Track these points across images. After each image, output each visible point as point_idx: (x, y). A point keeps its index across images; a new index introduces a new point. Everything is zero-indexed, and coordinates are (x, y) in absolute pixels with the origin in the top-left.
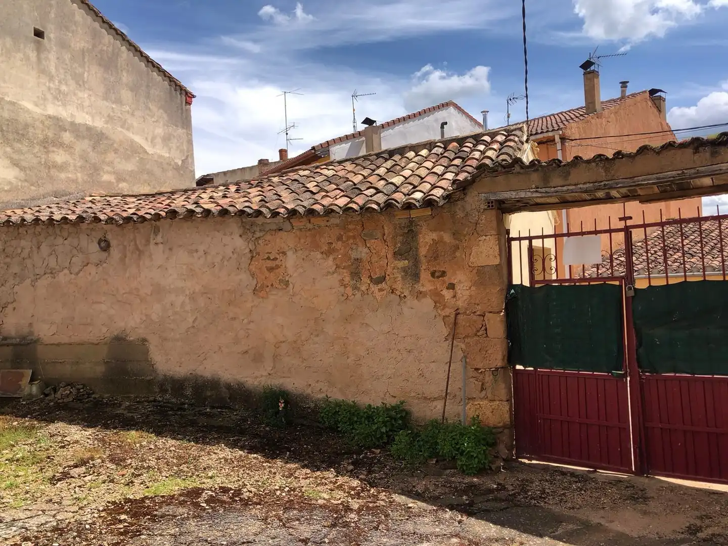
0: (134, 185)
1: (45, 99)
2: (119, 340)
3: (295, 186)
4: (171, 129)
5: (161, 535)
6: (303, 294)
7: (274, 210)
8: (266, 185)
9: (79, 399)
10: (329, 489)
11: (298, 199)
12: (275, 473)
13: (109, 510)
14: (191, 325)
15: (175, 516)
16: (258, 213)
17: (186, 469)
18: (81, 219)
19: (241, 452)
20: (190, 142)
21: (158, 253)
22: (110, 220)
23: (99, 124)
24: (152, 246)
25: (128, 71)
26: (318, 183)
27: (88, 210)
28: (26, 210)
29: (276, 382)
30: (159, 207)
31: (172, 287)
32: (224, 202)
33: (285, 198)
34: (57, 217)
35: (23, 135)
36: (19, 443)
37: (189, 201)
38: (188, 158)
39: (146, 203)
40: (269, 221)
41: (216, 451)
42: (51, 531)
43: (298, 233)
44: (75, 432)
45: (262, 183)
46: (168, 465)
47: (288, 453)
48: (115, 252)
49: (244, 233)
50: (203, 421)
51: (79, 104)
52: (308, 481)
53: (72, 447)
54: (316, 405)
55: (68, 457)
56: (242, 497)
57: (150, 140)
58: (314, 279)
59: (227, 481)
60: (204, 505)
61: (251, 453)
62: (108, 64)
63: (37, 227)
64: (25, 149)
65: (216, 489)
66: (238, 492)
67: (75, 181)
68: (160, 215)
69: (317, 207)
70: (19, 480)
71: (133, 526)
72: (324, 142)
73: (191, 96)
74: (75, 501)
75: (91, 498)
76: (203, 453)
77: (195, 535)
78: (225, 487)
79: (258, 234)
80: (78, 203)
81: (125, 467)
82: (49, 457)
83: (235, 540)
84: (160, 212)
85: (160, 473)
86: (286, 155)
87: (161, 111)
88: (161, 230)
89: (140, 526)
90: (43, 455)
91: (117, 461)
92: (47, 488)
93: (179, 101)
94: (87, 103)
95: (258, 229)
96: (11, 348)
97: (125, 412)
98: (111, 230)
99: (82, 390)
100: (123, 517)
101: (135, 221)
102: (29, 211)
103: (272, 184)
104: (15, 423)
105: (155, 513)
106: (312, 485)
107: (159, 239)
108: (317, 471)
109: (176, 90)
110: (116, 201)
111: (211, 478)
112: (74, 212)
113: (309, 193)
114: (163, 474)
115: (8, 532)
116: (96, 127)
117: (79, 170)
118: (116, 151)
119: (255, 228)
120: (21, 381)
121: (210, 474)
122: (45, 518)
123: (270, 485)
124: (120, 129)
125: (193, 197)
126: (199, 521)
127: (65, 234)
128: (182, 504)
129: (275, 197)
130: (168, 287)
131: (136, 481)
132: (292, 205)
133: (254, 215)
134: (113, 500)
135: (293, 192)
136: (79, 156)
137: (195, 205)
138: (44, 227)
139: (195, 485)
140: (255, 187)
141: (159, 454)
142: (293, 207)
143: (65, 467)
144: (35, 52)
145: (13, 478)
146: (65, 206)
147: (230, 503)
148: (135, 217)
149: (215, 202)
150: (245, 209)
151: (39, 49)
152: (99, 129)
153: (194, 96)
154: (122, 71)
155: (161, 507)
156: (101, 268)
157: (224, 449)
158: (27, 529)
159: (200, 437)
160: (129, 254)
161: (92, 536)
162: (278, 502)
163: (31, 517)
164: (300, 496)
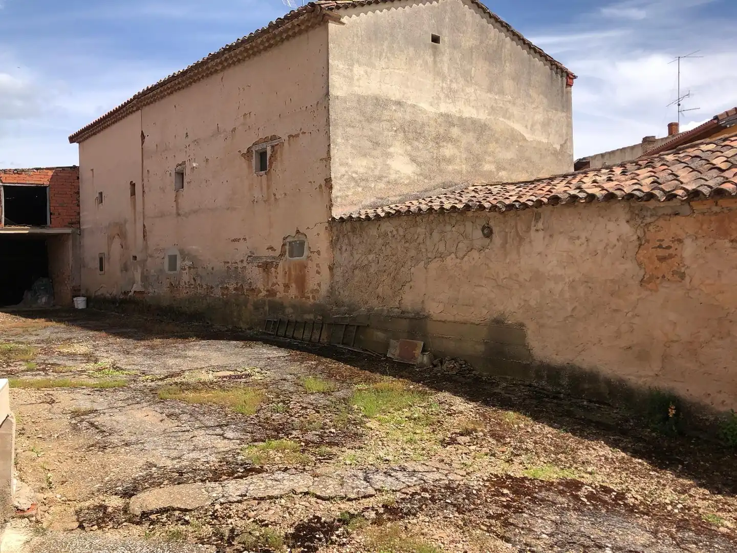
0: (512, 174)
1: (439, 98)
2: (498, 322)
3: (696, 163)
4: (550, 114)
5: (542, 518)
6: (703, 288)
7: (669, 192)
8: (658, 164)
9: (461, 373)
10: (734, 518)
11: (701, 178)
12: (664, 485)
13: (492, 481)
14: (570, 314)
15: (555, 504)
16: (650, 196)
17: (563, 459)
18: (467, 207)
19: (623, 454)
20: (569, 125)
21: (537, 239)
22: (494, 208)
23: (482, 116)
24: (533, 233)
25: (511, 60)
26: (728, 158)
27: (472, 199)
28: (421, 200)
29: (664, 384)
30: (540, 194)
31: (551, 273)
32: (609, 186)
33: (683, 177)
34: (447, 206)
35: (420, 133)
36: (415, 404)
37: (571, 186)
38: (567, 141)
39: (526, 190)
40: (662, 205)
41: (595, 447)
42: (445, 488)
43: (700, 217)
44: (459, 404)
45: (652, 162)
46: (545, 451)
47: (680, 466)
48: (497, 239)
49: (632, 219)
50: (580, 413)
51: (466, 99)
52: (706, 503)
53: (457, 417)
54: (716, 419)
55: (455, 425)
56: (626, 501)
57: (529, 127)
58: (719, 271)
59: (608, 481)
60: (585, 500)
61: (635, 457)
62: (493, 57)
63: (431, 216)
64: (421, 146)
65: (596, 486)
66: (621, 496)
67: (460, 172)
68: (542, 201)
69: (728, 186)
70: (417, 437)
71: (514, 502)
72: (731, 109)
73: (572, 77)
74: (462, 466)
75: (476, 466)
76: (581, 446)
77: (577, 528)
78: (606, 487)
79: (648, 220)
80: (463, 193)
81: (504, 444)
82: (439, 422)
83: (621, 545)
84: (542, 199)
85: (538, 457)
86: (677, 130)
87: (541, 96)
88: (542, 216)
89: (522, 503)
90: (434, 418)
91: (499, 438)
92: (438, 448)
93: (560, 85)
94: (472, 98)
95: (649, 213)
96: (408, 320)
97: (503, 392)
98: (495, 217)
99: (464, 366)
100: (506, 491)
101: (517, 208)
102: (423, 202)
103: (665, 163)
104: (411, 387)
105: (535, 495)
106: (712, 509)
107: (540, 225)
108: (718, 494)
109: (557, 73)
110: (497, 189)
111: (591, 473)
112: (461, 201)
113: (716, 170)
114: (541, 459)
115: (410, 480)
116: (480, 120)
117: (464, 161)
118: (497, 141)
119: (645, 213)
120: (415, 350)
121: (589, 470)
122: (439, 475)
123: (659, 497)
124: (501, 119)
125: (575, 182)
126: (580, 515)
127: (454, 222)
128: (562, 493)
129: (671, 177)
130: (547, 274)
131: (515, 460)
132: (694, 185)
133: (645, 198)
134: (496, 473)
135: (694, 170)
136: (465, 148)
137: (578, 191)
138: (436, 216)
139: (573, 477)
140: (645, 168)
141: (537, 438)
142: (694, 187)
143: (452, 434)
144: (432, 56)
145: (412, 434)
146: (452, 196)
147: (613, 506)
148: (517, 204)
149: (599, 186)
150: (634, 192)
151: (435, 53)
152: (483, 121)
153: (575, 77)
154: (505, 61)
155: (540, 491)
156: (483, 254)
157: (604, 447)
158: (425, 482)
159: (578, 429)
160: (509, 240)
161: (479, 502)
162: (669, 518)
163: (428, 472)
164: (697, 518)
